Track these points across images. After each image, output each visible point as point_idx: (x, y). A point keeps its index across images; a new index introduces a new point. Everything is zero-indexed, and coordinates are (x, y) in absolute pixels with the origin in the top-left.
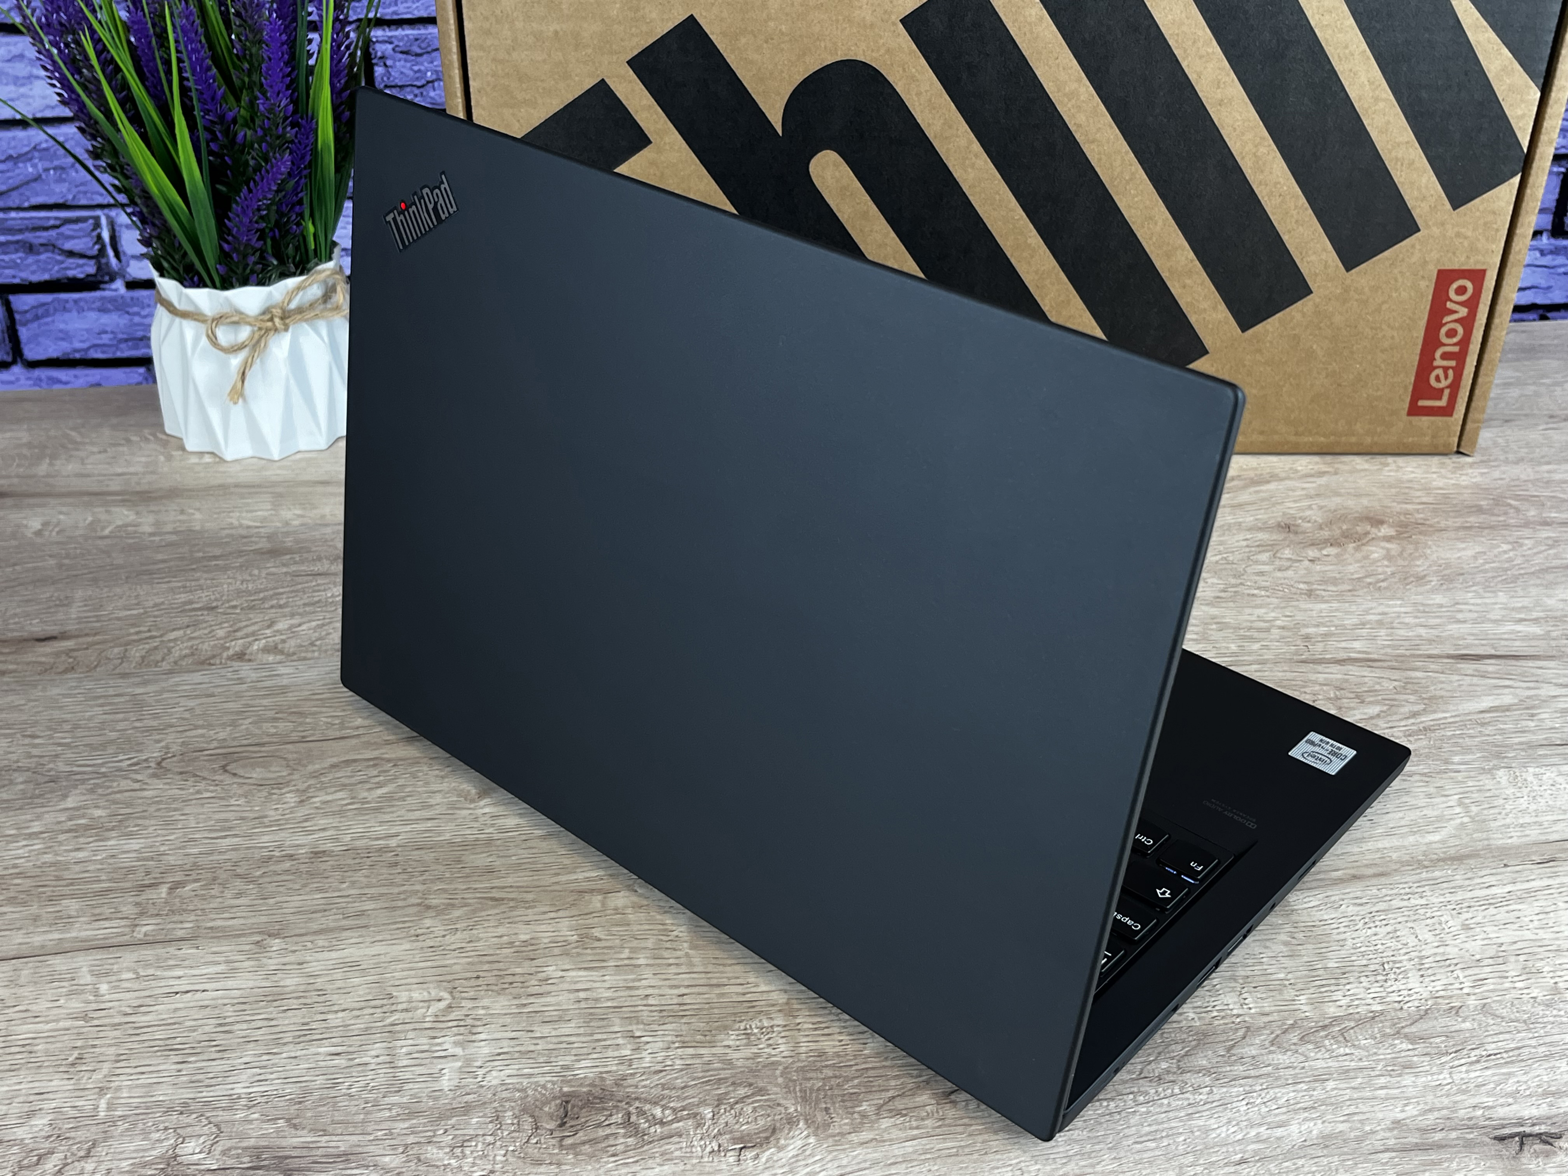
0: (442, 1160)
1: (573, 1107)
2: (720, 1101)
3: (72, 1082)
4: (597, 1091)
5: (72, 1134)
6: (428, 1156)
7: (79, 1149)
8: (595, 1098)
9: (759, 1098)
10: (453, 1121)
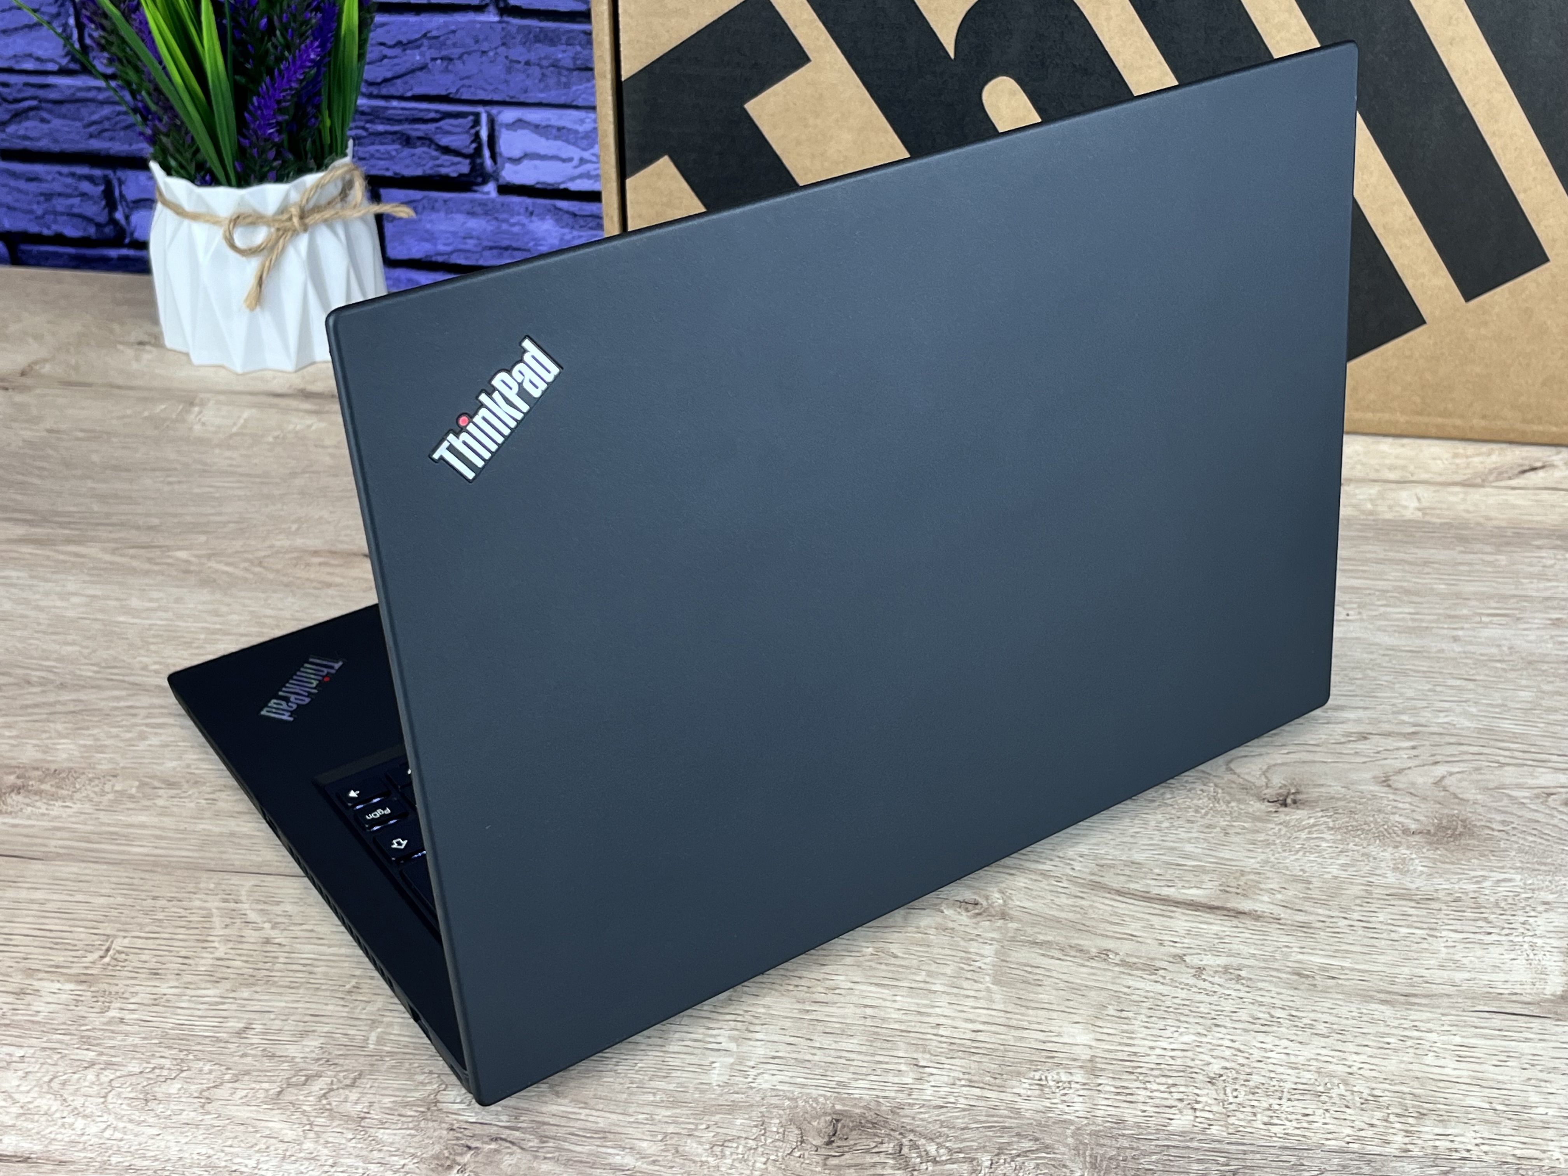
0: (701, 1155)
1: (844, 1126)
2: (1000, 1151)
3: (347, 1009)
4: (870, 1115)
5: (341, 1062)
6: (687, 1149)
7: (345, 1077)
8: (868, 1121)
9: (1044, 1155)
10: (717, 1118)
